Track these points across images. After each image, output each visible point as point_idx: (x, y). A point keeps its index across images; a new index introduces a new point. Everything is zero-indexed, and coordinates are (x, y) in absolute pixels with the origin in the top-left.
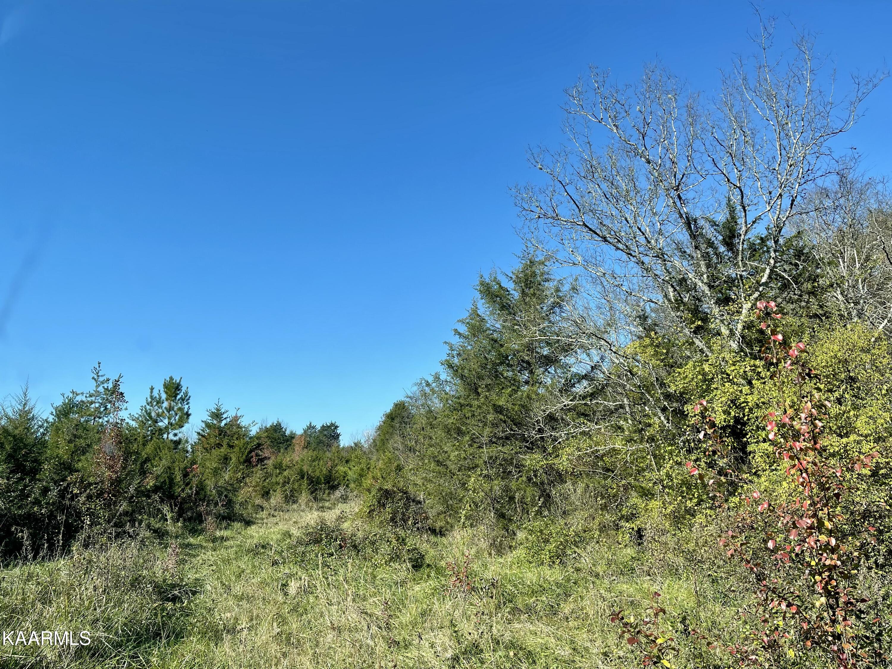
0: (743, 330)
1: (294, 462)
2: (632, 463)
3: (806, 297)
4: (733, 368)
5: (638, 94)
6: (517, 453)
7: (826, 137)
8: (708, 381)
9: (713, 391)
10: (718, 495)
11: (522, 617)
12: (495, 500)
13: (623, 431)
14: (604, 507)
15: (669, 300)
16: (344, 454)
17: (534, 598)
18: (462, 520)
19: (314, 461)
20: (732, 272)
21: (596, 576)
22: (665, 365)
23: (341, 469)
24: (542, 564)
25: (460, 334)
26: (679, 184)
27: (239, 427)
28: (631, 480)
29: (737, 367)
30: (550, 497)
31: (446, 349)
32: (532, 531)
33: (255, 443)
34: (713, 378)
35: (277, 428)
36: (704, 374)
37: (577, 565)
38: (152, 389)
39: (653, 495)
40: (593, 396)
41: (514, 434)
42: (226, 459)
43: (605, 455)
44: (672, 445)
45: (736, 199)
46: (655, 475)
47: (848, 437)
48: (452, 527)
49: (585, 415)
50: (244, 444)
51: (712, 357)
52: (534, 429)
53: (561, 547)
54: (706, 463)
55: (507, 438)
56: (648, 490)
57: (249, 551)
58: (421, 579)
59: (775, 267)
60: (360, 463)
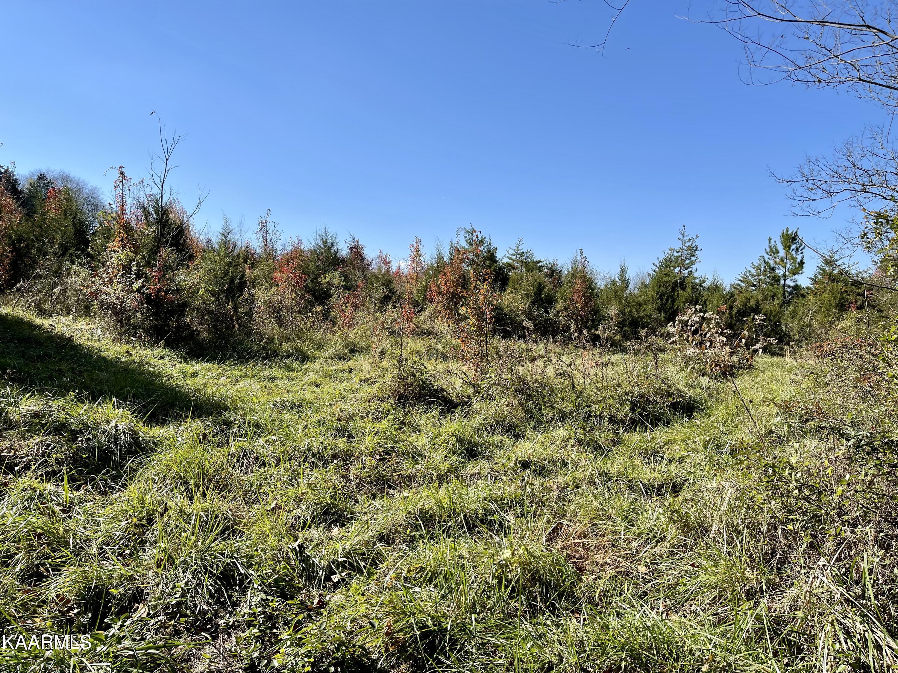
38: (770, 239)
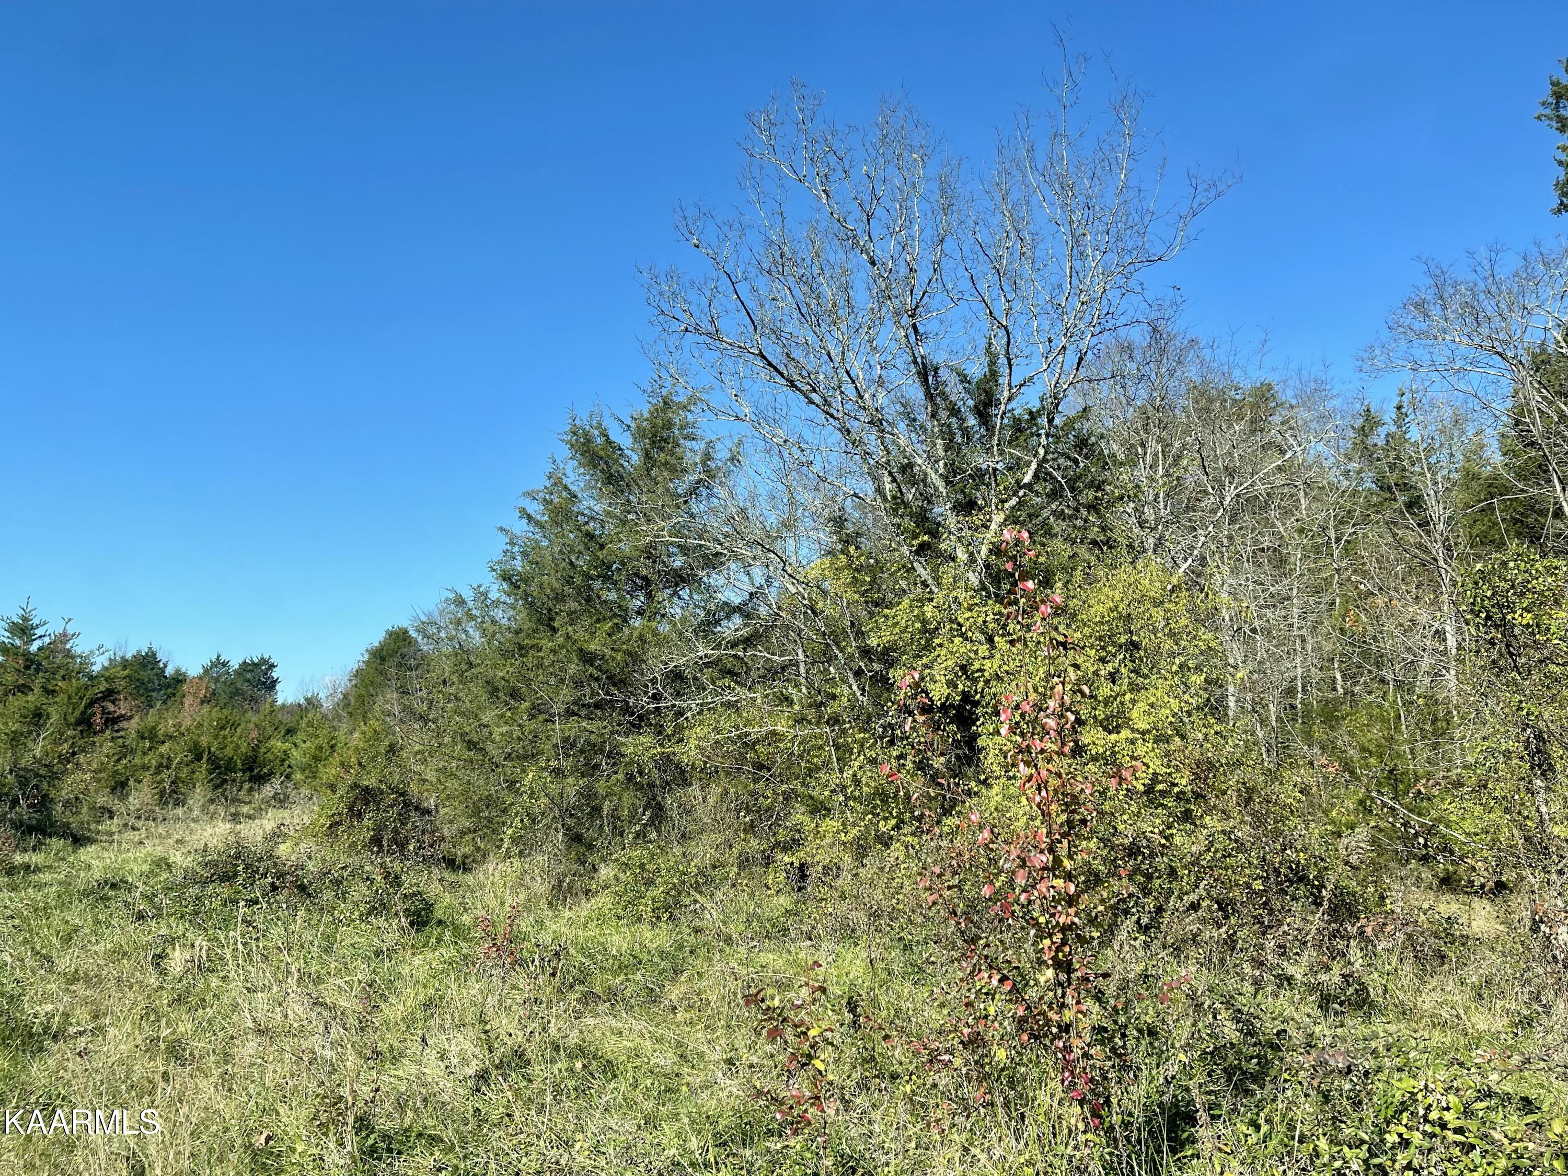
0: (988, 556)
1: (183, 729)
2: (801, 756)
3: (1084, 512)
4: (969, 614)
5: (868, 145)
6: (612, 733)
7: (1138, 265)
8: (929, 631)
9: (934, 649)
10: (927, 813)
11: (600, 1007)
12: (567, 812)
13: (791, 703)
14: (750, 828)
15: (885, 499)
16: (285, 718)
17: (622, 977)
18: (506, 845)
19: (223, 728)
20: (983, 462)
21: (725, 941)
22: (867, 602)
23: (277, 744)
24: (639, 920)
25: (529, 518)
26: (917, 307)
27: (68, 654)
28: (797, 785)
29: (975, 615)
30: (661, 810)
31: (502, 542)
32: (627, 865)
33: (102, 688)
34: (937, 629)
35: (148, 661)
36: (924, 622)
37: (698, 923)
39: (829, 810)
40: (748, 642)
41: (611, 701)
42: (37, 717)
43: (759, 741)
44: (864, 731)
45: (999, 345)
46: (835, 779)
47: (1118, 733)
48: (484, 856)
49: (731, 673)
50: (79, 689)
51: (939, 596)
52: (646, 693)
53: (673, 893)
54: (914, 762)
55: (597, 706)
56: (822, 802)
57: (86, 894)
58: (424, 946)
59: (1045, 460)
60: (317, 737)
